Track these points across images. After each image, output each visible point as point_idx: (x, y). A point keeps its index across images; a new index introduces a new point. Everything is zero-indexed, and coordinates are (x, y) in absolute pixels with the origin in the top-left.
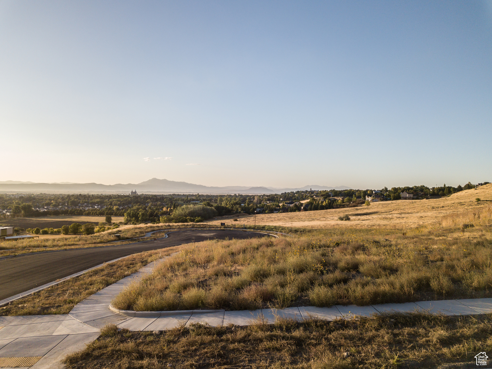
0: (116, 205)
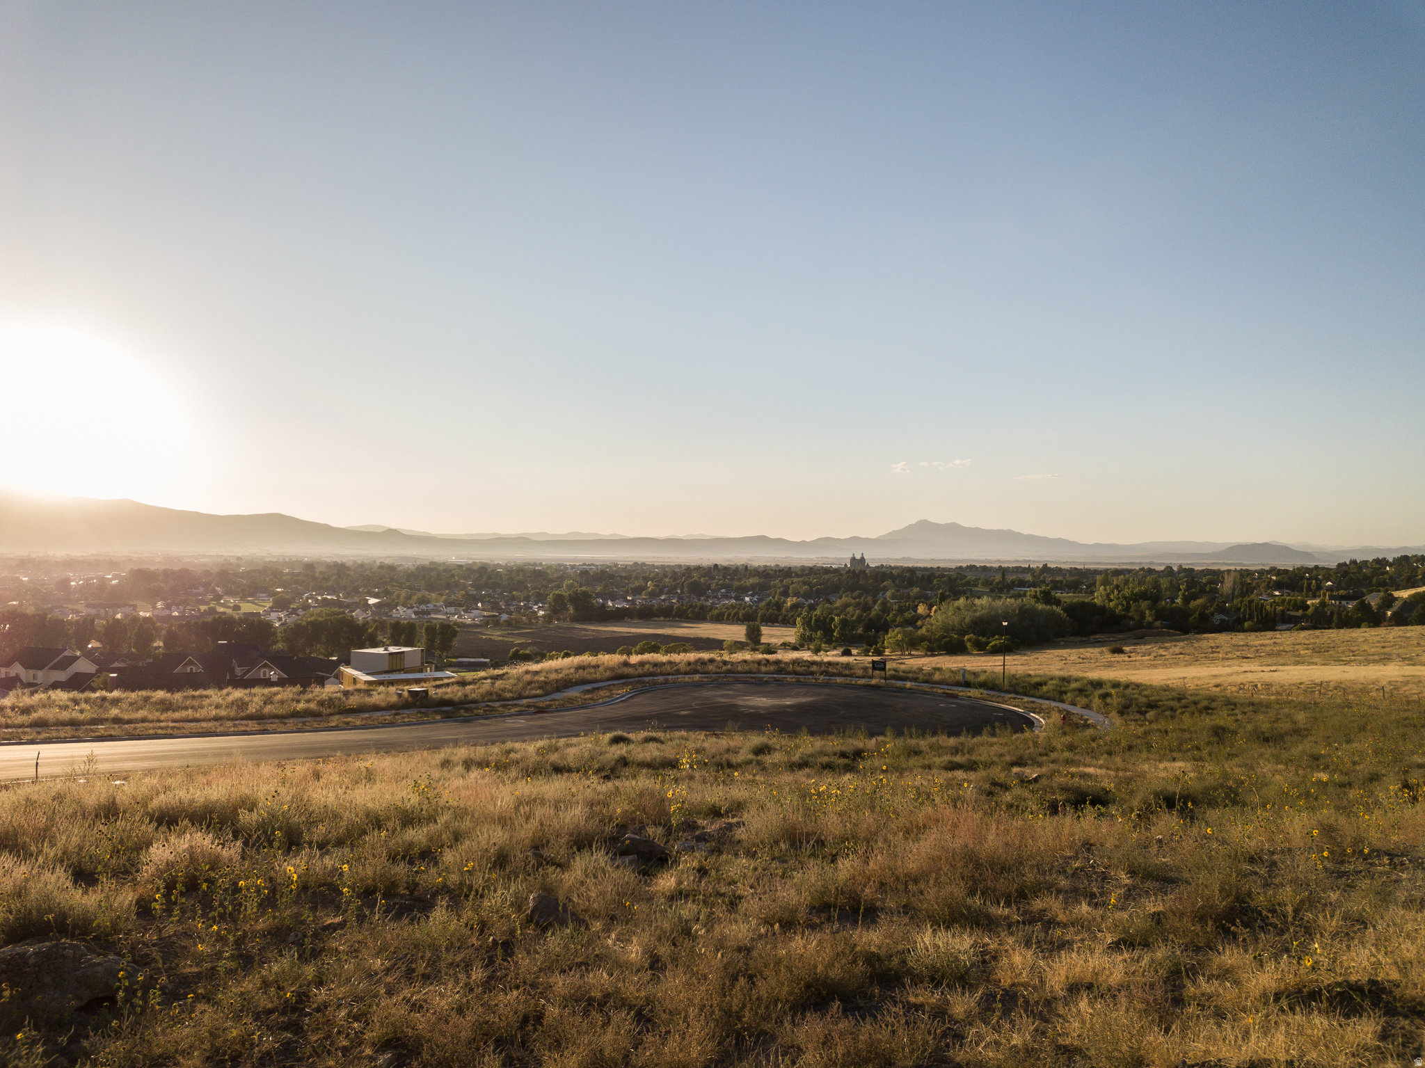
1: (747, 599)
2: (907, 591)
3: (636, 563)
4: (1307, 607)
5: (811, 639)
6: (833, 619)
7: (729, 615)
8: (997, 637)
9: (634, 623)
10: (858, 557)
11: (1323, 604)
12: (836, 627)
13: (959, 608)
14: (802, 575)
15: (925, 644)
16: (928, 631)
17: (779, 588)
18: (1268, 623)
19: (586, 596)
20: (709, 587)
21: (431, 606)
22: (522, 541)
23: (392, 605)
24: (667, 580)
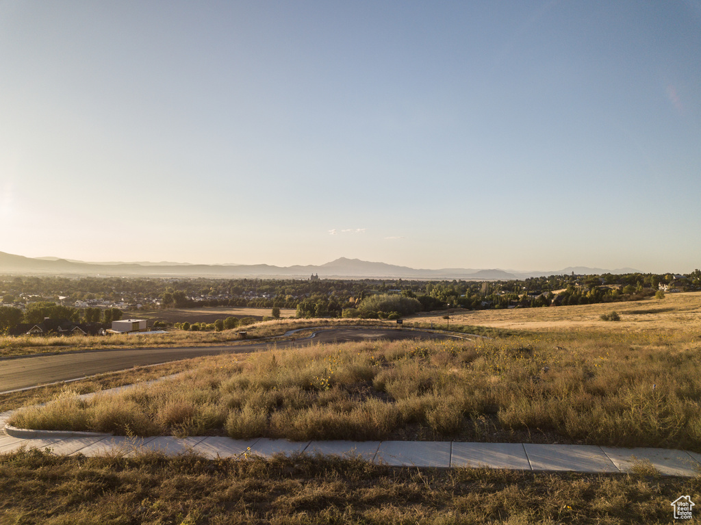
0: (289, 294)
1: (264, 296)
2: (342, 291)
3: (200, 278)
4: (518, 299)
5: (304, 313)
6: (315, 305)
8: (391, 312)
9: (209, 308)
10: (315, 275)
11: (525, 297)
12: (316, 309)
14: (290, 284)
15: (360, 316)
17: (280, 290)
18: (504, 305)
19: (182, 295)
21: (96, 300)
22: (135, 266)
24: (220, 287)
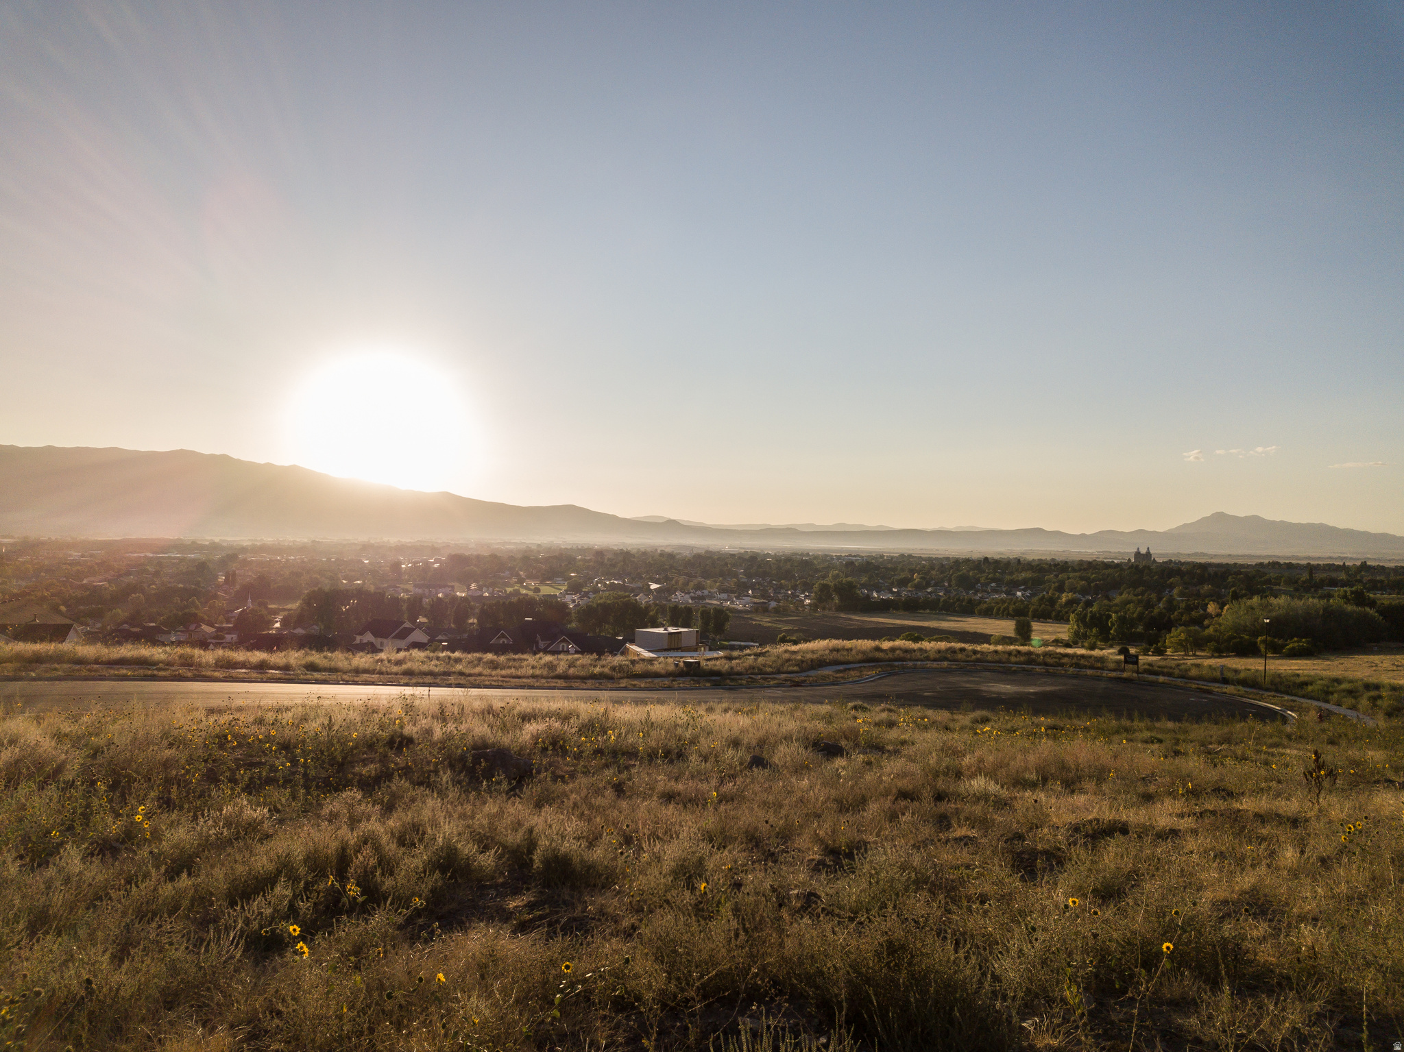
0: (1073, 590)
1: (1019, 594)
2: (1198, 588)
3: (902, 555)
5: (1085, 636)
6: (1109, 617)
7: (999, 609)
8: (1295, 639)
9: (900, 615)
10: (1143, 551)
12: (1113, 624)
13: (1252, 608)
14: (1080, 570)
15: (1212, 645)
16: (1216, 631)
17: (1054, 583)
19: (851, 586)
20: (978, 581)
21: (706, 592)
22: (790, 532)
23: (671, 591)
24: (934, 572)
